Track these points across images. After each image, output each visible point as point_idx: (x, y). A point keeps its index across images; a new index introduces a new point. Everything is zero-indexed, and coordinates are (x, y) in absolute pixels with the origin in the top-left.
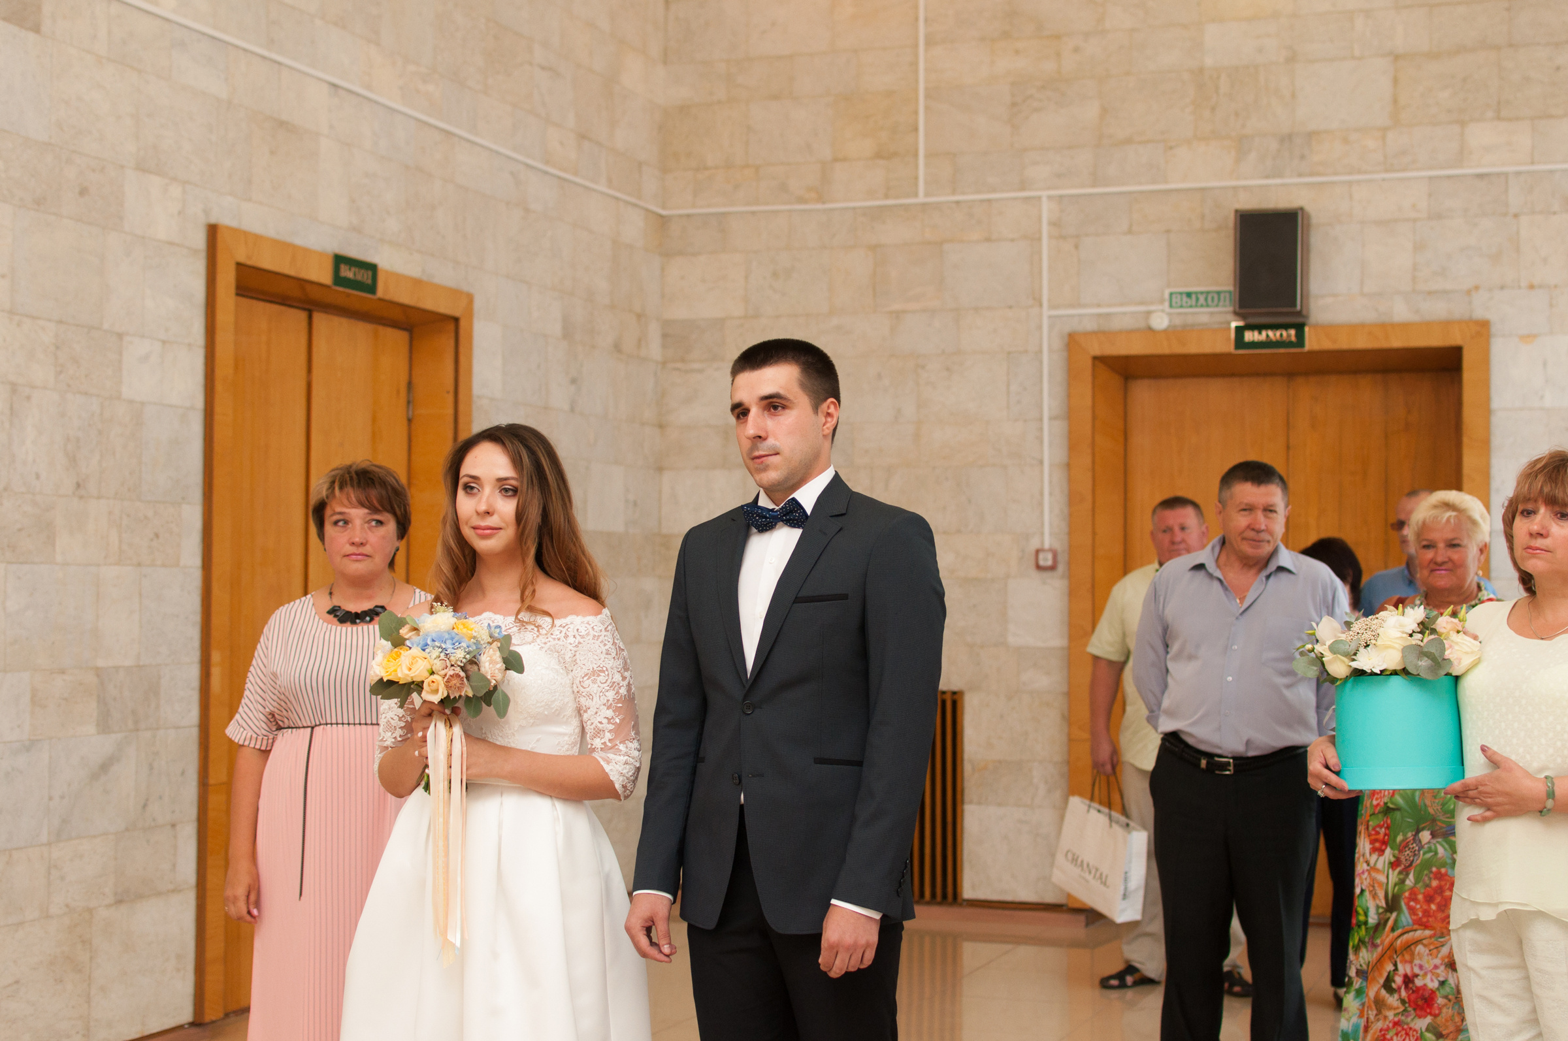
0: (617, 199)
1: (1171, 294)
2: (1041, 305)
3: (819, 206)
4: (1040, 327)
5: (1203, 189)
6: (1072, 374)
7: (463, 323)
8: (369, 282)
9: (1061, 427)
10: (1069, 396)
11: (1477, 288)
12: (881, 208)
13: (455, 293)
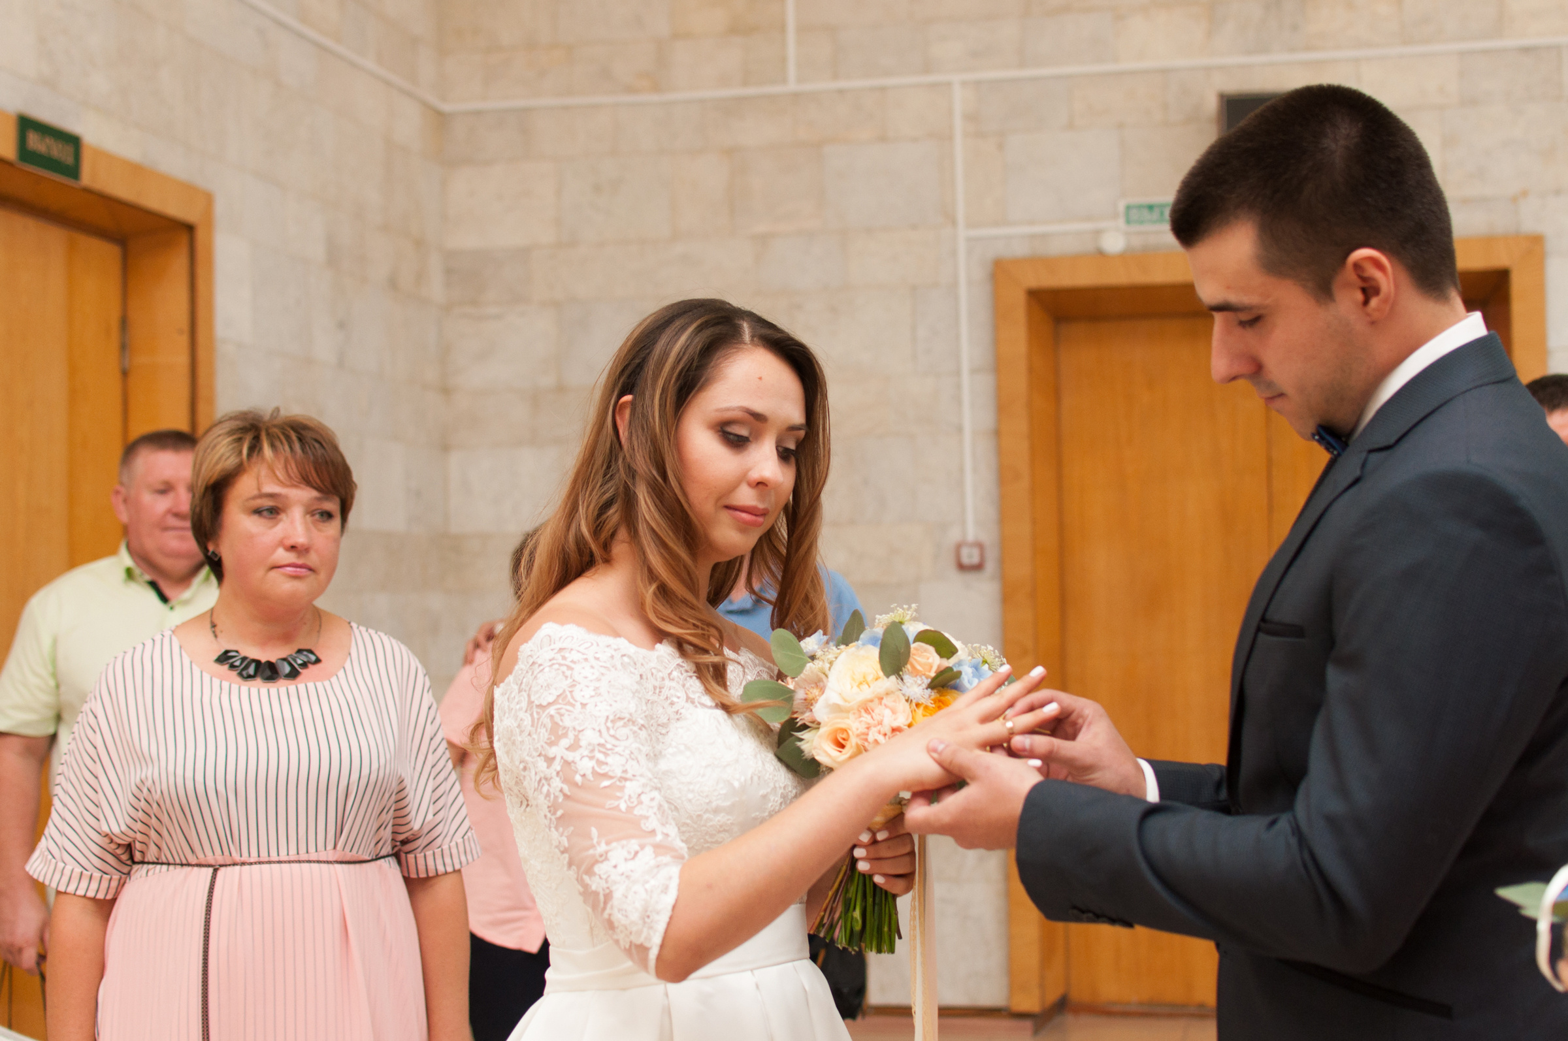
0: (388, 83)
1: (1128, 208)
2: (954, 223)
3: (655, 98)
4: (954, 253)
5: (1164, 71)
6: (999, 314)
7: (200, 235)
8: (69, 160)
9: (986, 382)
10: (996, 341)
11: (1525, 194)
12: (740, 100)
13: (190, 190)
